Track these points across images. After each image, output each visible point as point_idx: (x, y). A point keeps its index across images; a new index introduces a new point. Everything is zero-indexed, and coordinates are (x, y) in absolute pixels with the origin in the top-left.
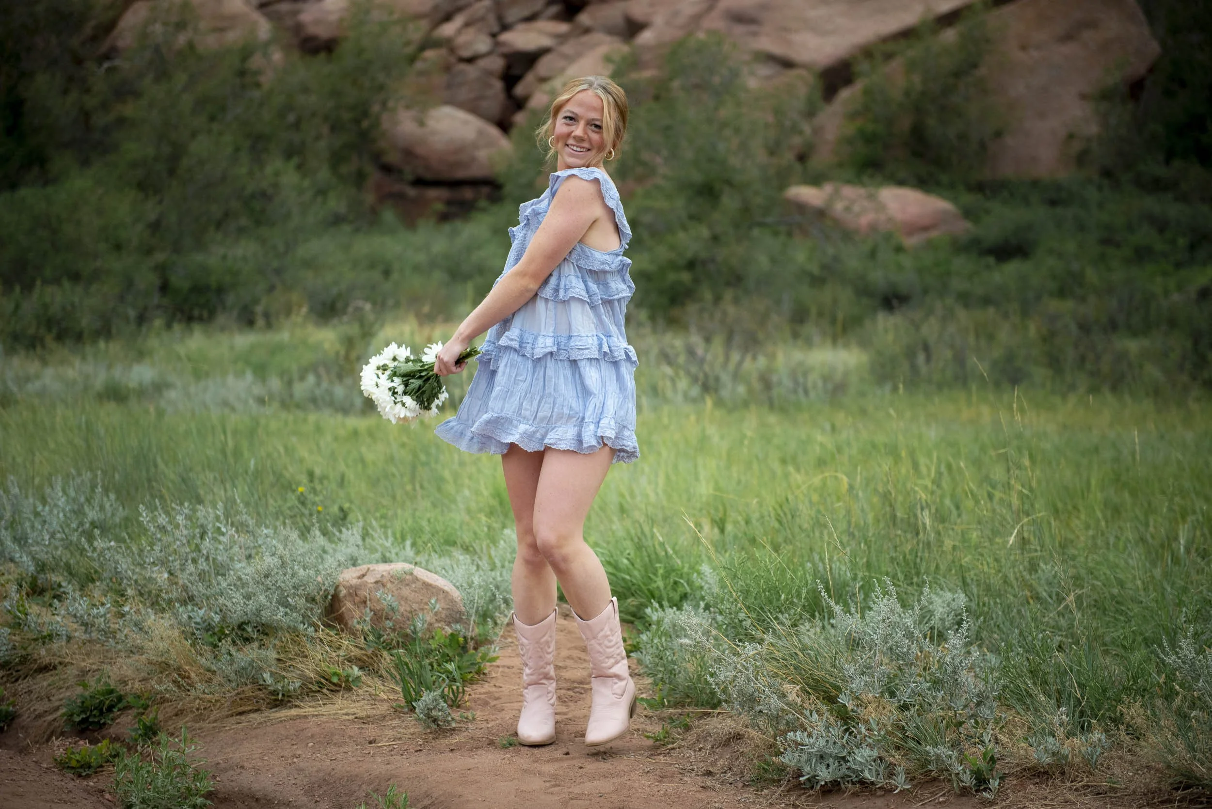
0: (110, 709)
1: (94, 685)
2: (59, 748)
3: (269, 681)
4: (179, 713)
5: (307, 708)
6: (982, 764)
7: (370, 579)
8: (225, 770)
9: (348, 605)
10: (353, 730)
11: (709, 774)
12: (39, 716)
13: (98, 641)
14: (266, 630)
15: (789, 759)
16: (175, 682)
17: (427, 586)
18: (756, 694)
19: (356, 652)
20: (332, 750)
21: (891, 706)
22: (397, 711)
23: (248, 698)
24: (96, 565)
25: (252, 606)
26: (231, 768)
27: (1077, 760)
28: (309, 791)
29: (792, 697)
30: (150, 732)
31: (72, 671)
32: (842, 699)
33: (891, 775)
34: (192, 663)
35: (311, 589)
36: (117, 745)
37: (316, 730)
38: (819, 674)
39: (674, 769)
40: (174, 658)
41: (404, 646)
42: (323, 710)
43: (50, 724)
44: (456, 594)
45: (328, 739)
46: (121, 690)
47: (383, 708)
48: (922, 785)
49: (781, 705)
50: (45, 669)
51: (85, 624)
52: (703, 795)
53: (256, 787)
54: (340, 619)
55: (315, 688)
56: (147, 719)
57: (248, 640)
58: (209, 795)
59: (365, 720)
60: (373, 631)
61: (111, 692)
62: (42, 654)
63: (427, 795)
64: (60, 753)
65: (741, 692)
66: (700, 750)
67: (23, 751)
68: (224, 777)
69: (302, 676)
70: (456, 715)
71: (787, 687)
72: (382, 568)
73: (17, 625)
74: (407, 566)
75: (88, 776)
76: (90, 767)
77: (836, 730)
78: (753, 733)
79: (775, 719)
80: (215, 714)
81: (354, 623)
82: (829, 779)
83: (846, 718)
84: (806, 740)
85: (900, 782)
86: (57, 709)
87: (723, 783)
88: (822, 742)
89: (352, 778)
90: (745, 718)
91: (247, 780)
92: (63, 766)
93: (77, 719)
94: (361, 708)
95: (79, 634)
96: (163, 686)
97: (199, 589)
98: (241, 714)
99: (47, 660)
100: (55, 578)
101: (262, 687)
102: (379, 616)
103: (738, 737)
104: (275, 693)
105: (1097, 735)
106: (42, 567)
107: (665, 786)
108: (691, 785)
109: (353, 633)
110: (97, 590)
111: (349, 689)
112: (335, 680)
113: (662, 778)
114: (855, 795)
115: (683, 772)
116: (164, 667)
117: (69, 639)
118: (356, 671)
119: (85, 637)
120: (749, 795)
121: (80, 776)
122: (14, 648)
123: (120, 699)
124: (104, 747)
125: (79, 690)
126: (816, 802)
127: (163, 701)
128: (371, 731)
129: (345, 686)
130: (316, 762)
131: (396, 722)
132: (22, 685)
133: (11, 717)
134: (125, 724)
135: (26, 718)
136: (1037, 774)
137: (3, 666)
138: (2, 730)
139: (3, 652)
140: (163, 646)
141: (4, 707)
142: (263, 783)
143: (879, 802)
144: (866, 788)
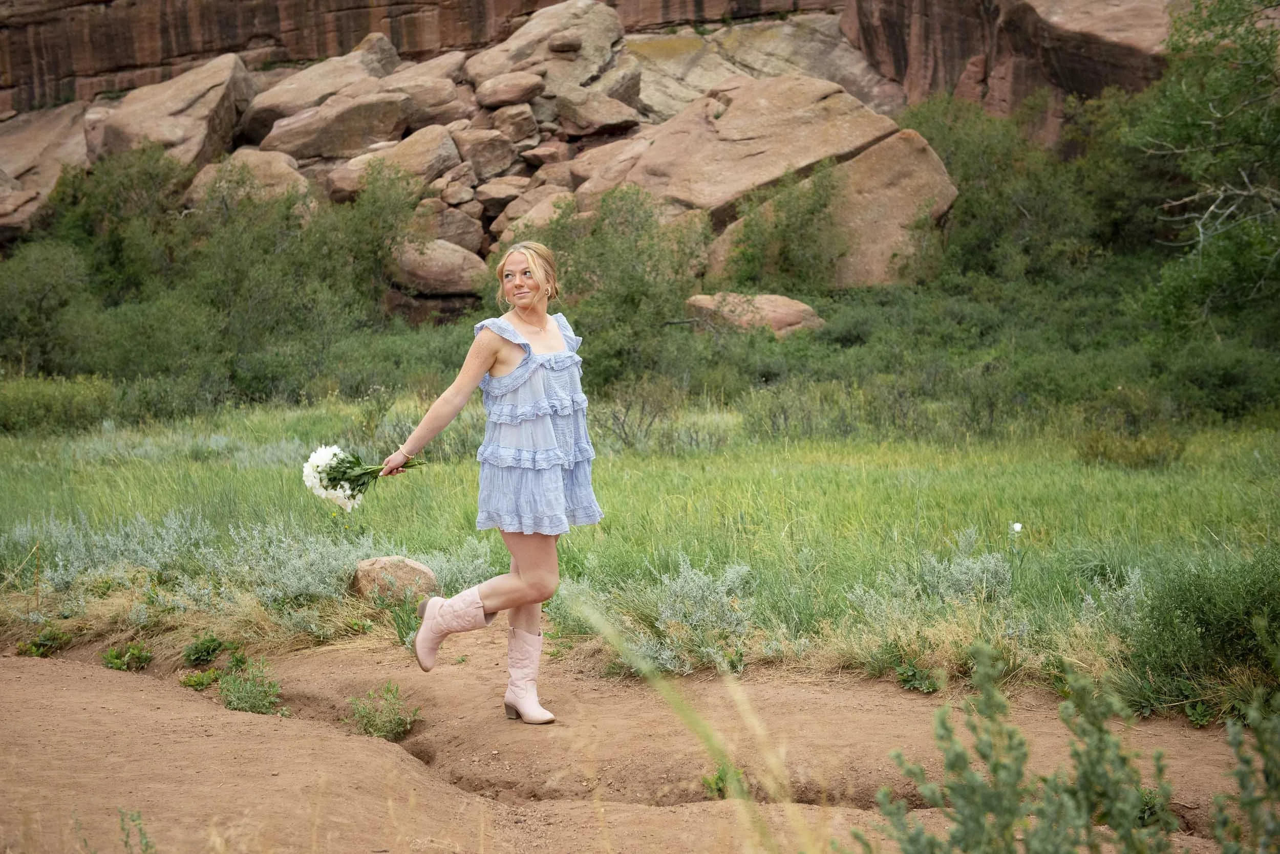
0: (214, 650)
1: (203, 637)
2: (182, 675)
3: (315, 629)
4: (258, 651)
5: (339, 645)
6: (735, 658)
7: (377, 566)
8: (288, 683)
9: (363, 583)
10: (367, 656)
11: (582, 672)
12: (167, 658)
13: (204, 610)
14: (312, 599)
15: (625, 660)
16: (255, 632)
17: (413, 569)
19: (370, 611)
20: (354, 669)
21: (687, 627)
23: (302, 641)
24: (201, 564)
25: (303, 583)
26: (292, 681)
27: (790, 654)
28: (340, 691)
29: (628, 624)
30: (240, 663)
31: (187, 631)
32: (657, 624)
33: (682, 665)
34: (266, 620)
35: (341, 573)
36: (219, 672)
37: (344, 658)
38: (647, 611)
39: (560, 671)
40: (254, 618)
41: (399, 605)
42: (349, 646)
43: (175, 662)
44: (432, 574)
45: (352, 662)
46: (221, 639)
47: (386, 644)
48: (701, 671)
49: (621, 628)
50: (170, 629)
51: (196, 600)
52: (576, 683)
53: (307, 691)
54: (359, 591)
55: (343, 633)
56: (238, 655)
57: (300, 606)
58: (279, 696)
59: (374, 651)
60: (380, 598)
61: (214, 640)
62: (169, 620)
63: (411, 689)
64: (183, 678)
66: (577, 659)
67: (159, 677)
68: (288, 686)
69: (335, 626)
71: (625, 618)
72: (385, 559)
73: (151, 602)
74: (401, 558)
75: (202, 690)
76: (203, 685)
77: (654, 641)
78: (607, 647)
80: (282, 650)
81: (367, 593)
82: (647, 669)
83: (659, 635)
84: (634, 648)
85: (687, 669)
86: (179, 653)
87: (588, 677)
88: (644, 649)
89: (366, 683)
91: (302, 688)
92: (186, 685)
93: (193, 658)
94: (372, 644)
95: (193, 606)
96: (248, 635)
97: (269, 577)
98: (297, 650)
99: (171, 624)
100: (177, 573)
101: (310, 634)
102: (384, 589)
103: (599, 651)
104: (318, 637)
105: (803, 641)
106: (165, 567)
107: (552, 680)
108: (569, 678)
109: (367, 599)
110: (201, 580)
111: (365, 633)
112: (356, 628)
113: (553, 675)
114: (663, 679)
115: (566, 671)
116: (248, 623)
117: (186, 610)
118: (369, 622)
119: (196, 608)
120: (603, 683)
121: (197, 690)
122: (150, 617)
123: (220, 644)
124: (211, 673)
125: (194, 640)
127: (248, 643)
128: (378, 657)
129: (362, 631)
130: (344, 675)
131: (394, 651)
132: (155, 640)
133: (149, 660)
134: (224, 660)
135: (159, 660)
136: (768, 663)
137: (143, 628)
138: (143, 668)
139: (143, 620)
140: (247, 610)
141: (144, 653)
142: (312, 688)
143: (676, 682)
144: (669, 674)
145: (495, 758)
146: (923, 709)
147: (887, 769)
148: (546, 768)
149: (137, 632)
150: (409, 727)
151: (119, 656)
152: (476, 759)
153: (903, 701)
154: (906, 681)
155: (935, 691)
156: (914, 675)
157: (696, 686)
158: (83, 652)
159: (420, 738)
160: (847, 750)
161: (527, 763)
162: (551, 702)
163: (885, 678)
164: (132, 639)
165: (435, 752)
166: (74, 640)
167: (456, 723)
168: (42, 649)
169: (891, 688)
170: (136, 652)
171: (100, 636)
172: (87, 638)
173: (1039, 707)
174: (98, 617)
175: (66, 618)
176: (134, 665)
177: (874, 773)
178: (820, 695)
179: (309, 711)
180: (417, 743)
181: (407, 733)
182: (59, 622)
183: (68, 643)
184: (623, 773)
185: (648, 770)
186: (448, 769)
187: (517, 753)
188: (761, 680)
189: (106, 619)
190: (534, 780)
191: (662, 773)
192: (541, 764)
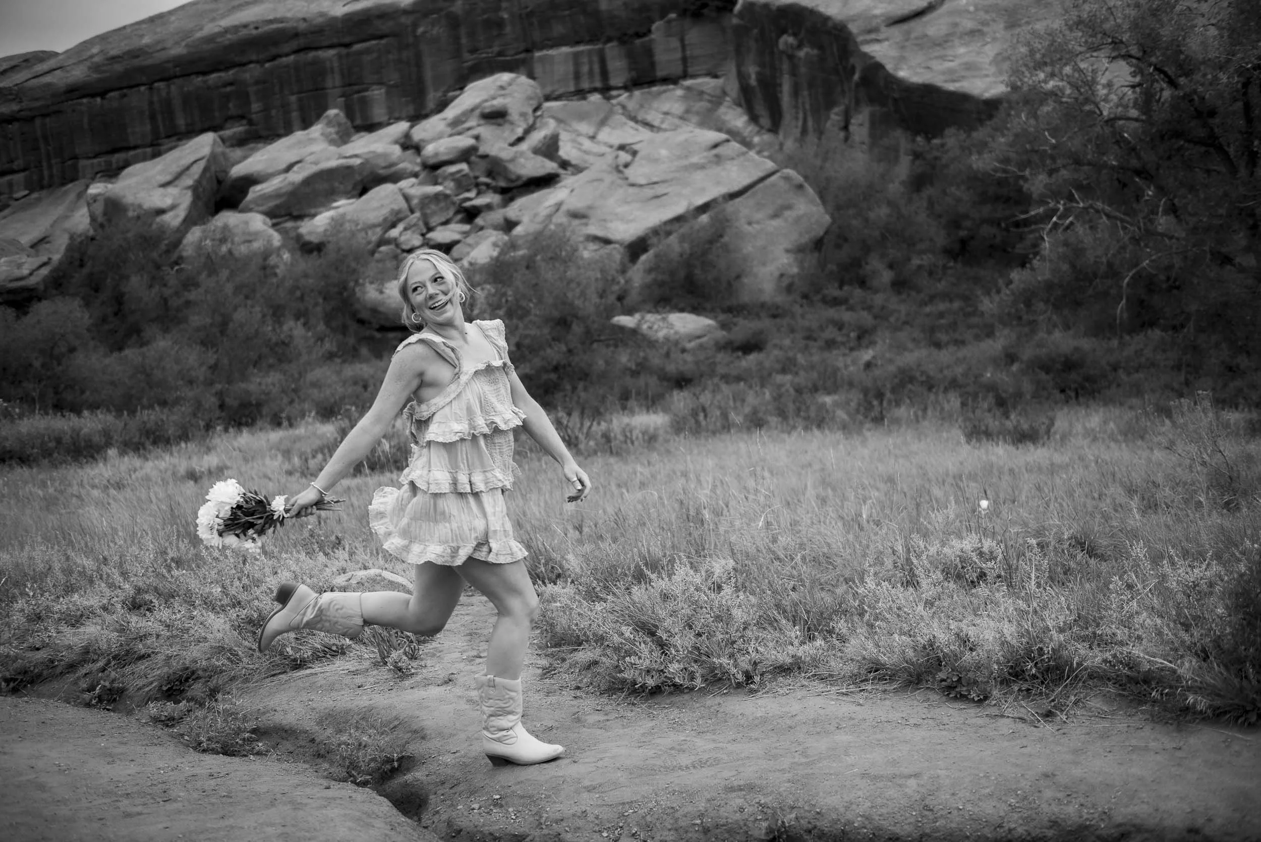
0: (187, 680)
1: (176, 665)
2: (153, 708)
3: (291, 652)
4: (233, 679)
5: (317, 668)
6: (750, 668)
7: (354, 581)
8: (264, 713)
10: (347, 680)
11: (578, 688)
12: (140, 689)
13: (177, 636)
15: (628, 675)
16: (229, 658)
18: (604, 635)
20: (334, 694)
21: (691, 635)
22: (376, 665)
23: (278, 665)
24: (174, 587)
26: (268, 712)
27: (808, 659)
28: (320, 722)
29: (627, 634)
30: (213, 693)
31: (161, 657)
32: (660, 633)
33: (692, 678)
34: (239, 645)
36: (192, 704)
37: (323, 682)
38: (644, 618)
39: (556, 687)
40: (228, 642)
42: (327, 668)
43: (147, 693)
45: (331, 687)
46: (193, 667)
47: (366, 664)
48: (712, 683)
49: (621, 640)
50: (142, 657)
51: (168, 626)
52: (575, 702)
53: (284, 722)
55: (321, 655)
56: (212, 684)
58: (254, 731)
59: (355, 673)
61: (187, 668)
62: (140, 648)
63: (396, 718)
64: (154, 712)
65: (594, 634)
66: (572, 673)
67: (130, 713)
68: (264, 718)
69: (312, 648)
70: (414, 664)
71: (624, 628)
72: (362, 574)
73: (122, 630)
74: (378, 571)
75: (173, 726)
76: (174, 719)
77: (657, 651)
78: (604, 659)
79: (617, 649)
80: (256, 677)
82: (654, 685)
83: (662, 645)
84: (637, 662)
85: (698, 682)
86: (152, 683)
87: (587, 693)
88: (648, 662)
89: (348, 712)
90: (598, 651)
91: (279, 718)
92: (156, 720)
93: (165, 688)
94: (352, 665)
95: (165, 633)
96: (220, 662)
97: (243, 597)
98: (274, 675)
99: (143, 652)
100: (147, 597)
101: (286, 657)
103: (596, 663)
104: (295, 660)
105: (819, 642)
106: (139, 591)
107: (550, 699)
108: (568, 695)
110: (176, 603)
111: (344, 653)
112: (334, 648)
113: (548, 694)
114: (671, 693)
115: (561, 688)
116: (220, 650)
117: (158, 636)
119: (168, 634)
120: (604, 700)
121: (167, 726)
122: (121, 645)
123: (193, 673)
124: (183, 705)
125: (166, 669)
126: (647, 700)
127: (222, 671)
128: (359, 680)
129: (341, 652)
130: (325, 702)
131: (375, 672)
132: (128, 669)
133: (122, 691)
134: (197, 689)
135: (131, 690)
136: (783, 670)
137: (114, 658)
138: (115, 700)
139: (114, 648)
140: (219, 636)
141: (116, 685)
142: (289, 719)
143: (686, 697)
144: (677, 689)
145: (496, 804)
146: (980, 721)
147: (969, 807)
148: (558, 816)
149: (109, 662)
150: (396, 764)
151: (91, 689)
152: (476, 806)
153: (951, 711)
154: (950, 688)
155: (986, 698)
156: (958, 680)
157: (711, 701)
158: (56, 685)
159: (409, 777)
160: (912, 782)
161: (535, 810)
162: (551, 728)
163: (924, 685)
164: (103, 670)
165: (427, 796)
166: (45, 673)
167: (448, 759)
168: (12, 685)
169: (934, 697)
170: (107, 684)
171: (72, 667)
172: (59, 670)
173: (1113, 713)
174: (70, 647)
175: (38, 649)
176: (106, 697)
177: (955, 812)
178: (854, 708)
179: (288, 745)
180: (406, 784)
181: (394, 772)
182: (30, 654)
183: (39, 675)
184: (649, 818)
185: (677, 815)
186: (444, 817)
187: (522, 797)
188: (781, 691)
189: (77, 650)
190: (545, 831)
191: (694, 818)
192: (552, 810)
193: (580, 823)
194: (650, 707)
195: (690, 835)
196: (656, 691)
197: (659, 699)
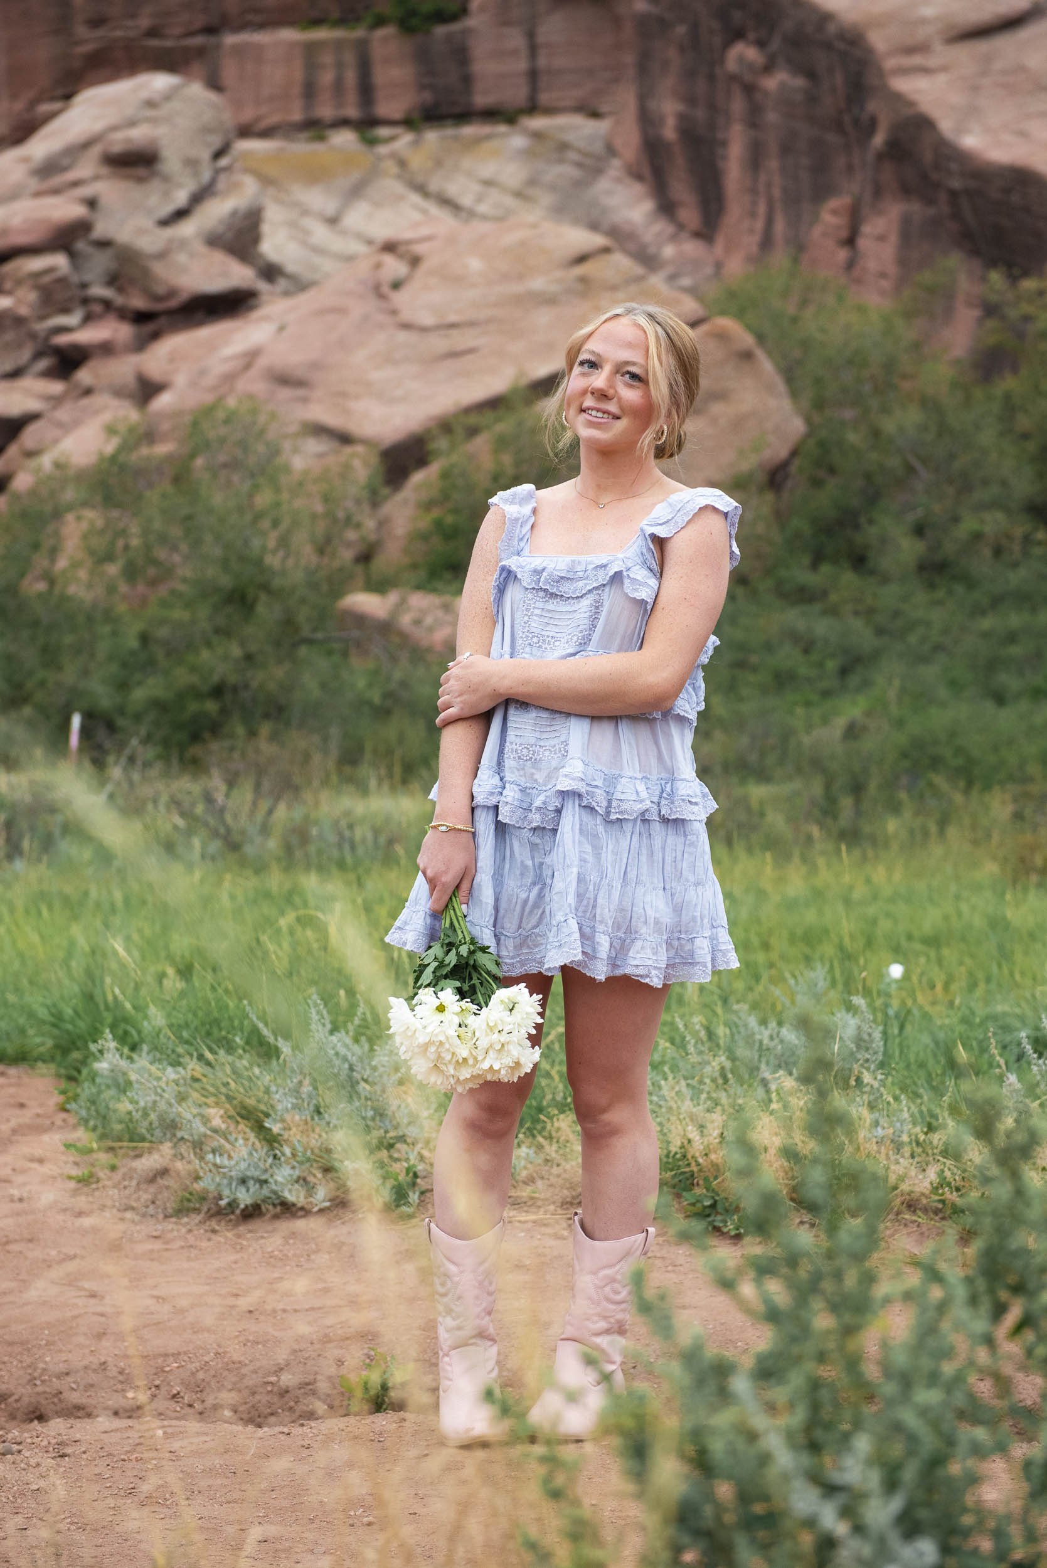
6: (404, 1180)
11: (132, 1208)
15: (207, 1184)
18: (177, 1119)
21: (321, 1129)
29: (217, 1122)
32: (269, 1123)
33: (311, 1193)
38: (251, 1102)
39: (94, 1206)
49: (202, 1129)
52: (120, 1226)
65: (161, 1118)
66: (125, 1187)
71: (211, 1111)
77: (262, 1150)
78: (179, 1165)
79: (198, 1145)
82: (249, 1201)
83: (271, 1141)
84: (226, 1162)
85: (320, 1200)
87: (144, 1216)
88: (243, 1166)
90: (169, 1150)
103: (164, 1172)
108: (111, 1216)
114: (276, 1217)
115: (103, 1207)
120: (169, 1225)
126: (236, 1225)
143: (299, 1222)
144: (287, 1209)
148: (62, 1367)
154: (700, 1215)
156: (714, 1206)
157: (334, 1228)
161: (28, 1360)
178: (550, 1242)
184: (201, 1375)
185: (244, 1371)
190: (40, 1389)
191: (269, 1374)
192: (52, 1361)
193: (93, 1378)
194: (239, 1236)
195: (258, 1397)
196: (252, 1213)
197: (255, 1224)
